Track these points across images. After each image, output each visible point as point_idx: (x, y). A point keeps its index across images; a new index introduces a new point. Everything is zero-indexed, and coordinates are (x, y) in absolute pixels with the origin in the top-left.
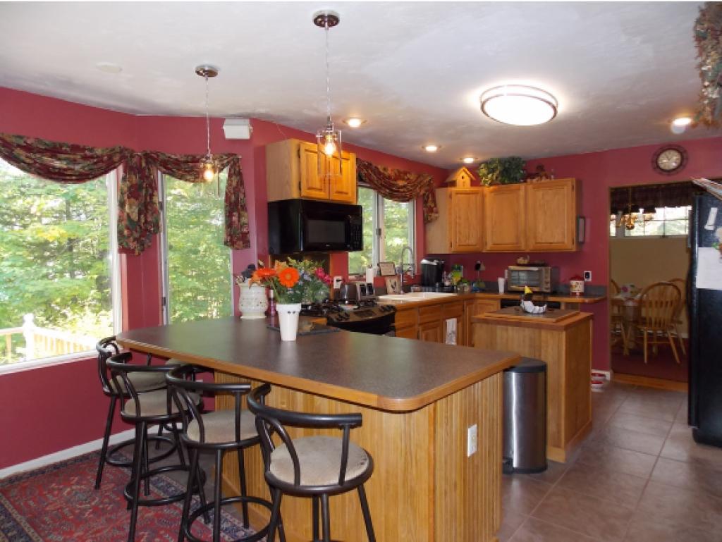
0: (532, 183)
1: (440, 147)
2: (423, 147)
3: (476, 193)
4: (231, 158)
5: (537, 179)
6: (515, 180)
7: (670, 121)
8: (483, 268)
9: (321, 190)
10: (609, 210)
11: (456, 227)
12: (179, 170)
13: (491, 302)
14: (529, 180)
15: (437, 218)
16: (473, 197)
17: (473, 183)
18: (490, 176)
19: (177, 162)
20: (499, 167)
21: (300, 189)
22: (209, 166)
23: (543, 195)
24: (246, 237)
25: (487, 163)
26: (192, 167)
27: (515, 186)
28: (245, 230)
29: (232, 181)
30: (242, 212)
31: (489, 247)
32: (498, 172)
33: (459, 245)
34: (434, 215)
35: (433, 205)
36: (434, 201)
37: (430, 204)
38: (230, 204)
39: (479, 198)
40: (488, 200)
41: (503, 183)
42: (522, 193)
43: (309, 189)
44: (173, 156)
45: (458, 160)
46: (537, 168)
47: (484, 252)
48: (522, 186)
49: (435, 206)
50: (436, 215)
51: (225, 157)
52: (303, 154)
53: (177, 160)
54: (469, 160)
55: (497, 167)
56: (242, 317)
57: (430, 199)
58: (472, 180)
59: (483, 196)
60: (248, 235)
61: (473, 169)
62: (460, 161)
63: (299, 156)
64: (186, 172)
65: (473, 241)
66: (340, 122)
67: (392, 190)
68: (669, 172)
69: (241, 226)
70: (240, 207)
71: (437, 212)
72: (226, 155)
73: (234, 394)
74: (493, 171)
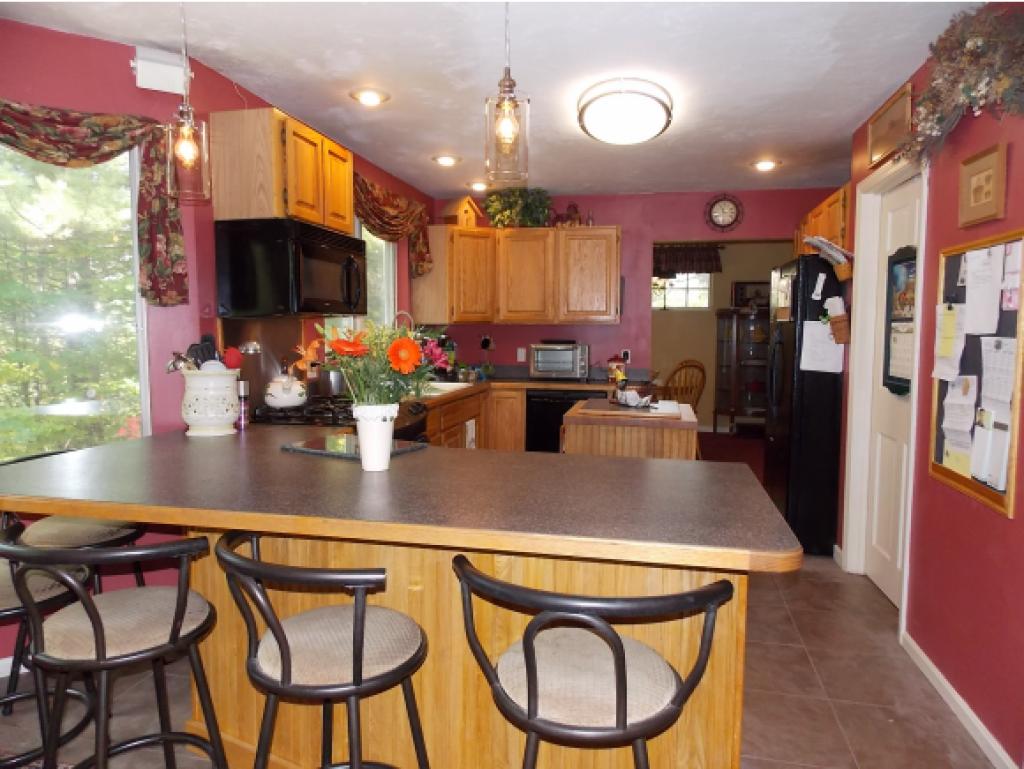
0: (563, 228)
1: (460, 160)
2: (434, 159)
3: (485, 237)
4: (148, 127)
5: (569, 223)
6: (537, 223)
7: (753, 164)
8: (492, 346)
9: (312, 207)
10: (651, 272)
11: (459, 285)
12: (32, 135)
13: (514, 394)
14: (559, 224)
15: (430, 270)
16: (482, 241)
17: (480, 222)
18: (507, 213)
19: (24, 118)
20: (520, 202)
21: (286, 201)
22: (186, 130)
23: (580, 245)
24: (183, 283)
25: (500, 194)
26: (63, 133)
27: (540, 231)
28: (180, 270)
29: (152, 172)
30: (172, 235)
31: (503, 316)
32: (518, 209)
33: (465, 312)
34: (426, 265)
35: (424, 250)
36: (427, 244)
37: (420, 247)
38: (152, 217)
39: (489, 243)
40: (502, 248)
41: (523, 225)
42: (550, 240)
43: (300, 203)
44: (15, 105)
45: (463, 186)
46: (570, 207)
47: (496, 321)
48: (551, 232)
49: (428, 252)
50: (430, 266)
51: (136, 123)
52: (290, 138)
53: (26, 113)
54: (479, 187)
55: (516, 202)
56: (189, 434)
57: (421, 241)
58: (478, 218)
59: (496, 243)
60: (186, 280)
61: (481, 201)
62: (466, 187)
63: (284, 142)
64: (49, 141)
65: (480, 306)
66: (345, 92)
67: (382, 220)
68: (723, 227)
69: (173, 263)
70: (167, 225)
71: (431, 262)
72: (140, 121)
73: (352, 593)
74: (510, 206)
